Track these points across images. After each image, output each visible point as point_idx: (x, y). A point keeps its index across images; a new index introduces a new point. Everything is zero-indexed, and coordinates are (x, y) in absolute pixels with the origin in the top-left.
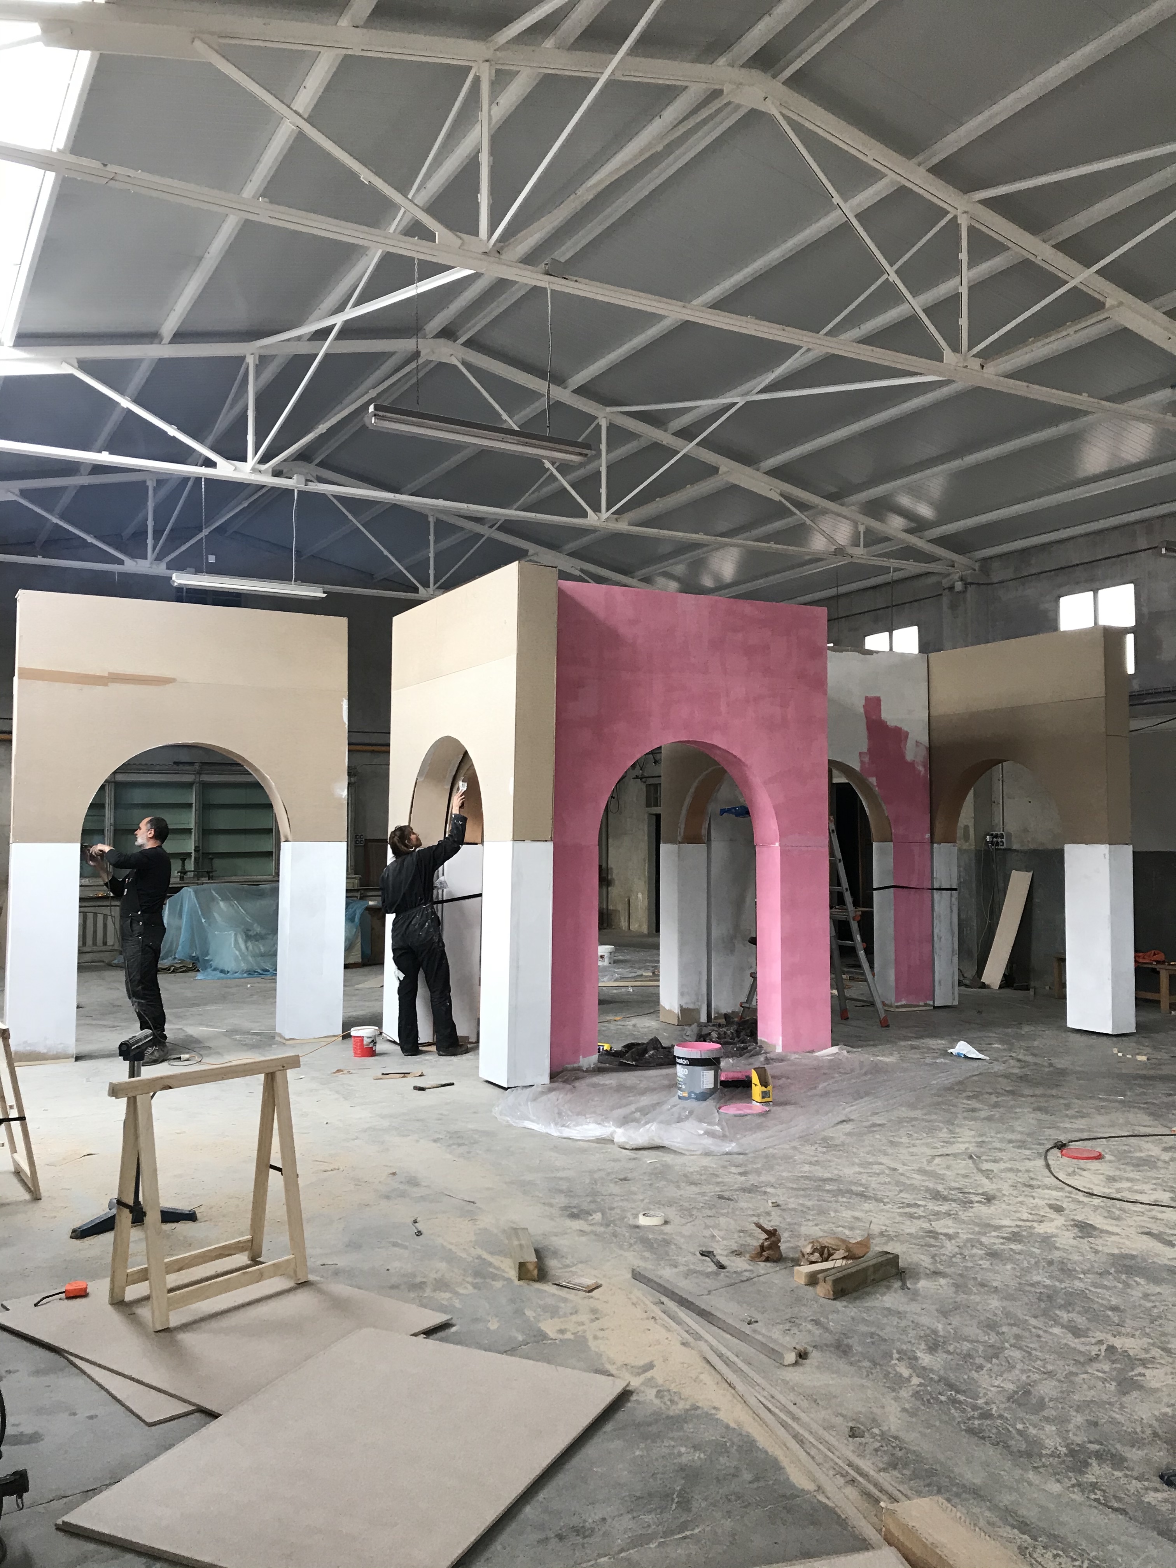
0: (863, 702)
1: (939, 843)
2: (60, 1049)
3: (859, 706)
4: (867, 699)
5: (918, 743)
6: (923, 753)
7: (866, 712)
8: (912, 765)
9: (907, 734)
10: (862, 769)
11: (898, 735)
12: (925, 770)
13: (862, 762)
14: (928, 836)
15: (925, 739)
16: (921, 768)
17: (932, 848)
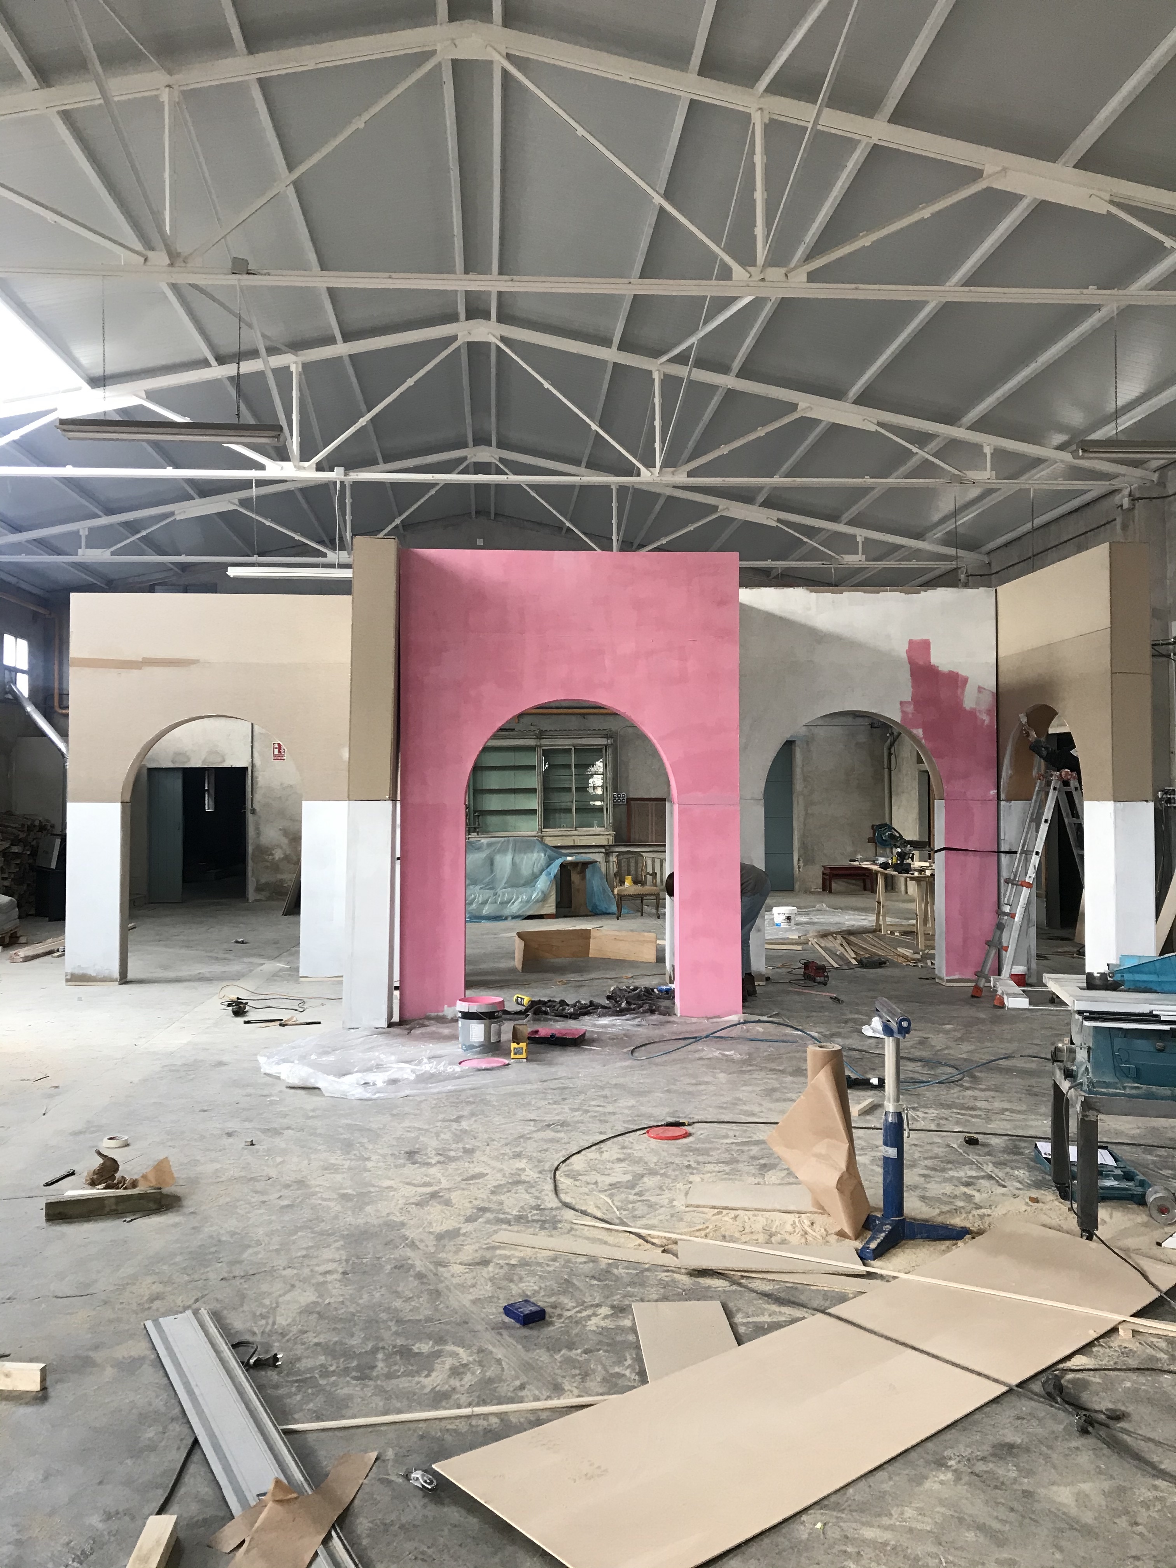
0: (907, 647)
1: (1008, 800)
2: (106, 973)
3: (901, 650)
4: (911, 642)
5: (980, 689)
6: (988, 701)
7: (909, 658)
8: (972, 714)
9: (965, 680)
10: (903, 719)
11: (955, 681)
12: (991, 719)
13: (903, 712)
14: (993, 792)
15: (991, 684)
16: (986, 718)
17: (998, 805)
